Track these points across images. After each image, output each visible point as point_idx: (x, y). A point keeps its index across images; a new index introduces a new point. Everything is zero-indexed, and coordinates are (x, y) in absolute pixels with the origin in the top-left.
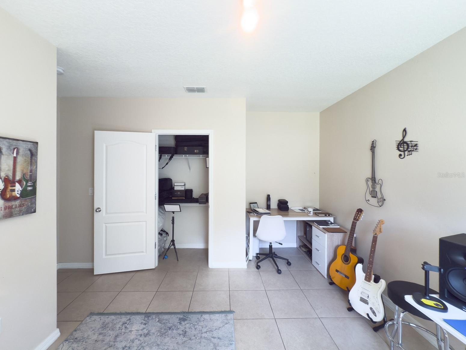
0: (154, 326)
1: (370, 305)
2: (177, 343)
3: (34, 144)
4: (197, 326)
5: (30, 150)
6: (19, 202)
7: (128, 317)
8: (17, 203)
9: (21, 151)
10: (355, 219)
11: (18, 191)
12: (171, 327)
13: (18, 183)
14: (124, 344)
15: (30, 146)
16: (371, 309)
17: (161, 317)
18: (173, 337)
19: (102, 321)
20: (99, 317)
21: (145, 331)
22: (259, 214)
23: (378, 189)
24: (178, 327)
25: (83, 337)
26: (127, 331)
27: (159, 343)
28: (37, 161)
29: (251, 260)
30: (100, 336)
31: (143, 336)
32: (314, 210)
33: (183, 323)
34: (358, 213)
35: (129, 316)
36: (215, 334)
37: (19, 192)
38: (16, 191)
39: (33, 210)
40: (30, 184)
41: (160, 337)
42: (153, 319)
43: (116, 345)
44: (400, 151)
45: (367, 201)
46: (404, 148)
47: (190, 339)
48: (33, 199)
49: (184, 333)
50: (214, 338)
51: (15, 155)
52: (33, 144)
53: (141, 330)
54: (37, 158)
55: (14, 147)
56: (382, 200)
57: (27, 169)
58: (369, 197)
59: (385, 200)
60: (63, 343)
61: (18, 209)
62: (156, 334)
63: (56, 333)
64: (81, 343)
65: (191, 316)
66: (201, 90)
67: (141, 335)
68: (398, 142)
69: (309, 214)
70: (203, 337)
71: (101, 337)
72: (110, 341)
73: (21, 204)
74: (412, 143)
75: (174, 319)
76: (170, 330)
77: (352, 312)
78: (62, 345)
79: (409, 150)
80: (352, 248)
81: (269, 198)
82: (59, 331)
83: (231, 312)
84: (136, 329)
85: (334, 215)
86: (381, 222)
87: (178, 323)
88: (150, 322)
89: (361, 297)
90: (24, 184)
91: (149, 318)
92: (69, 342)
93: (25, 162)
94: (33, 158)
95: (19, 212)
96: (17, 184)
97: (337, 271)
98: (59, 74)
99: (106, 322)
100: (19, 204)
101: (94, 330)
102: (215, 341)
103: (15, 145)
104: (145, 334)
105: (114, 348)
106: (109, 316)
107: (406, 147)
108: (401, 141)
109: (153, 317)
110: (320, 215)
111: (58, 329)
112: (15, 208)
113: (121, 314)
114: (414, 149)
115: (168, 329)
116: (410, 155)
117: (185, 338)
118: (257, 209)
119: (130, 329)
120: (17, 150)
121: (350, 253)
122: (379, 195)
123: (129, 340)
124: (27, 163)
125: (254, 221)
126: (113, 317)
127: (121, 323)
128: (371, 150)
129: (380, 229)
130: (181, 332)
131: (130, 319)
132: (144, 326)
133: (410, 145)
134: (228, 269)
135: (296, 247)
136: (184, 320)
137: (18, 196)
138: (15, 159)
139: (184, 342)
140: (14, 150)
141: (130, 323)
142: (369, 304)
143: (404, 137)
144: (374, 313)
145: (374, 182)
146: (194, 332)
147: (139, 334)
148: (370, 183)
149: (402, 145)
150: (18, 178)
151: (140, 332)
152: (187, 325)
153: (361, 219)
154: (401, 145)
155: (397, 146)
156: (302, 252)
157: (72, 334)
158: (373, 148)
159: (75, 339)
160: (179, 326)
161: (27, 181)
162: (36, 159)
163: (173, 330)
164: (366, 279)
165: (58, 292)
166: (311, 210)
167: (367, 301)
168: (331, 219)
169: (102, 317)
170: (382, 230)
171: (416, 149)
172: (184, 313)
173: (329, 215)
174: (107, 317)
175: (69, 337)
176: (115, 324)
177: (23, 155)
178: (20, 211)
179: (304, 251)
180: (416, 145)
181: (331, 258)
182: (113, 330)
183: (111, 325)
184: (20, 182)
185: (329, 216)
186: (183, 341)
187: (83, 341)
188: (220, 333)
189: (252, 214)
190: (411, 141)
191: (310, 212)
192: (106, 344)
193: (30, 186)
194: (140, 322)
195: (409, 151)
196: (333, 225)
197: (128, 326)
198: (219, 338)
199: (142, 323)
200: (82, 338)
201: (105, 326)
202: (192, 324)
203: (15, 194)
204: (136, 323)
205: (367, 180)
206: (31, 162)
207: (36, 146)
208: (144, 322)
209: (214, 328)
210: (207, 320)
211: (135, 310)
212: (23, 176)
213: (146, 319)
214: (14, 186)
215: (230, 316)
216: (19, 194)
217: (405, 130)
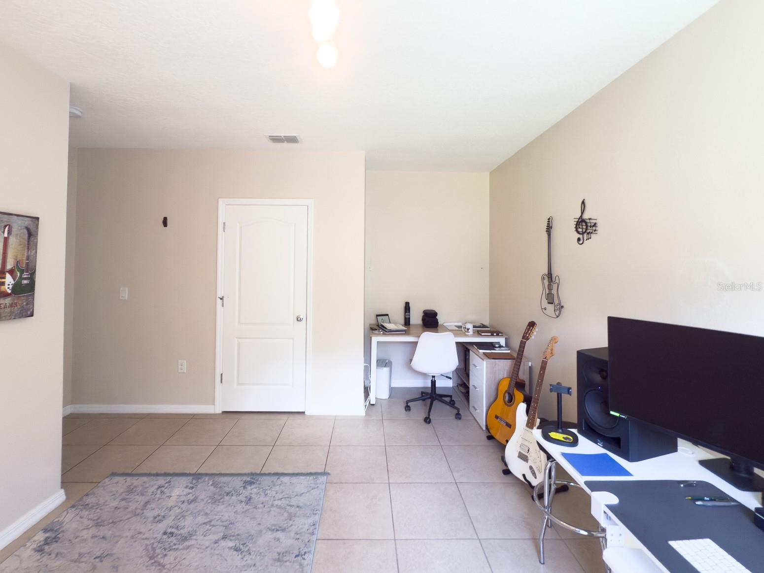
0: (205, 490)
1: (530, 463)
2: (235, 513)
3: (34, 220)
4: (269, 492)
5: (28, 229)
6: (11, 301)
7: (168, 478)
8: (8, 301)
9: (14, 230)
10: (523, 337)
11: (9, 285)
12: (230, 492)
13: (9, 273)
14: (155, 513)
15: (27, 222)
16: (531, 468)
17: (217, 479)
18: (230, 504)
19: (127, 484)
20: (125, 478)
21: (191, 497)
22: (386, 332)
23: (554, 292)
24: (241, 493)
25: (96, 503)
26: (164, 496)
27: (209, 512)
28: (37, 244)
29: (373, 405)
30: (123, 502)
31: (186, 504)
32: (474, 327)
33: (249, 488)
34: (530, 328)
35: (170, 478)
36: (294, 501)
37: (11, 287)
38: (6, 284)
39: (29, 313)
40: (25, 276)
41: (212, 504)
42: (204, 481)
43: (145, 514)
44: (578, 232)
45: (543, 310)
46: (582, 229)
47: (256, 507)
48: (30, 297)
49: (248, 499)
50: (291, 506)
51: (6, 235)
52: (32, 221)
53: (184, 495)
54: (37, 239)
55: (6, 224)
56: (559, 307)
57: (23, 255)
58: (545, 303)
59: (562, 307)
60: (67, 509)
61: (7, 310)
62: (205, 500)
63: (59, 496)
64: (94, 510)
65: (261, 479)
66: (293, 140)
67: (183, 502)
68: (577, 220)
69: (467, 333)
70: (275, 505)
71: (123, 504)
72: (136, 509)
73: (12, 303)
74: (591, 221)
75: (237, 482)
76: (227, 495)
77: (508, 477)
78: (66, 512)
79: (588, 231)
80: (518, 381)
81: (407, 308)
82: (64, 493)
83: (325, 474)
84: (177, 494)
85: (506, 335)
86: (554, 340)
87: (241, 487)
88: (199, 486)
89: (520, 452)
90: (17, 276)
91: (199, 480)
92: (76, 509)
93: (21, 245)
94: (32, 239)
95: (9, 315)
96: (8, 276)
97: (497, 417)
98: (73, 117)
99: (135, 484)
100: (9, 304)
101: (114, 495)
102: (293, 510)
103: (7, 221)
104: (190, 501)
105: (141, 517)
106: (140, 478)
107: (584, 227)
108: (579, 219)
109: (205, 479)
110: (483, 334)
111: (62, 492)
112: (4, 308)
113: (157, 475)
114: (592, 230)
115: (225, 494)
116: (589, 240)
117: (247, 506)
118: (386, 324)
119: (168, 495)
120: (9, 228)
121: (515, 389)
122: (556, 301)
123: (165, 508)
124: (22, 246)
125: (378, 342)
126: (145, 479)
127: (156, 487)
128: (547, 231)
129: (552, 350)
130: (243, 499)
131: (170, 482)
132: (191, 491)
133: (589, 224)
134: (336, 416)
135: (452, 386)
136: (251, 483)
137: (9, 291)
138: (6, 240)
139: (246, 511)
140: (5, 229)
141: (170, 486)
142: (529, 461)
143: (582, 213)
144: (534, 474)
145: (550, 279)
146: (262, 499)
147: (181, 500)
148: (546, 283)
149: (581, 224)
150: (9, 266)
151: (183, 498)
152: (255, 490)
153: (533, 337)
154: (579, 225)
155: (575, 226)
156: (458, 393)
157: (81, 499)
158: (549, 229)
159: (86, 505)
160: (242, 491)
161: (22, 272)
162: (35, 241)
163: (232, 495)
164: (527, 425)
165: (64, 445)
166: (470, 326)
167: (527, 457)
168: (502, 341)
169: (129, 479)
170: (555, 352)
171: (595, 230)
172: (252, 474)
173: (498, 333)
174: (137, 478)
175: (77, 503)
176: (146, 488)
177: (17, 235)
178: (12, 312)
179: (462, 393)
180: (595, 225)
181: (492, 398)
182: (142, 495)
183: (140, 489)
184: (11, 272)
185: (498, 335)
186: (245, 509)
187: (97, 508)
188: (302, 501)
189: (376, 332)
190: (590, 219)
191: (468, 329)
192: (129, 512)
193: (25, 279)
194: (185, 486)
195: (588, 234)
196: (502, 348)
197: (165, 490)
198: (298, 507)
199: (187, 487)
200: (95, 505)
201: (131, 490)
202: (262, 488)
203: (5, 289)
204: (179, 487)
205: (543, 279)
206: (28, 244)
207: (37, 222)
208: (191, 485)
209: (295, 494)
210: (286, 483)
211: (178, 470)
212: (17, 265)
213: (194, 482)
214: (4, 278)
215: (323, 479)
216: (11, 288)
217: (583, 203)
